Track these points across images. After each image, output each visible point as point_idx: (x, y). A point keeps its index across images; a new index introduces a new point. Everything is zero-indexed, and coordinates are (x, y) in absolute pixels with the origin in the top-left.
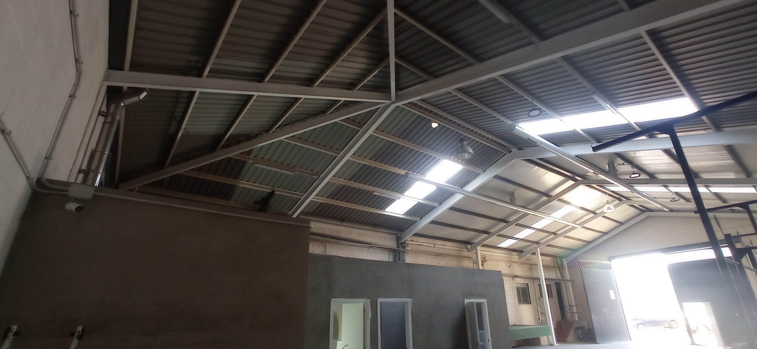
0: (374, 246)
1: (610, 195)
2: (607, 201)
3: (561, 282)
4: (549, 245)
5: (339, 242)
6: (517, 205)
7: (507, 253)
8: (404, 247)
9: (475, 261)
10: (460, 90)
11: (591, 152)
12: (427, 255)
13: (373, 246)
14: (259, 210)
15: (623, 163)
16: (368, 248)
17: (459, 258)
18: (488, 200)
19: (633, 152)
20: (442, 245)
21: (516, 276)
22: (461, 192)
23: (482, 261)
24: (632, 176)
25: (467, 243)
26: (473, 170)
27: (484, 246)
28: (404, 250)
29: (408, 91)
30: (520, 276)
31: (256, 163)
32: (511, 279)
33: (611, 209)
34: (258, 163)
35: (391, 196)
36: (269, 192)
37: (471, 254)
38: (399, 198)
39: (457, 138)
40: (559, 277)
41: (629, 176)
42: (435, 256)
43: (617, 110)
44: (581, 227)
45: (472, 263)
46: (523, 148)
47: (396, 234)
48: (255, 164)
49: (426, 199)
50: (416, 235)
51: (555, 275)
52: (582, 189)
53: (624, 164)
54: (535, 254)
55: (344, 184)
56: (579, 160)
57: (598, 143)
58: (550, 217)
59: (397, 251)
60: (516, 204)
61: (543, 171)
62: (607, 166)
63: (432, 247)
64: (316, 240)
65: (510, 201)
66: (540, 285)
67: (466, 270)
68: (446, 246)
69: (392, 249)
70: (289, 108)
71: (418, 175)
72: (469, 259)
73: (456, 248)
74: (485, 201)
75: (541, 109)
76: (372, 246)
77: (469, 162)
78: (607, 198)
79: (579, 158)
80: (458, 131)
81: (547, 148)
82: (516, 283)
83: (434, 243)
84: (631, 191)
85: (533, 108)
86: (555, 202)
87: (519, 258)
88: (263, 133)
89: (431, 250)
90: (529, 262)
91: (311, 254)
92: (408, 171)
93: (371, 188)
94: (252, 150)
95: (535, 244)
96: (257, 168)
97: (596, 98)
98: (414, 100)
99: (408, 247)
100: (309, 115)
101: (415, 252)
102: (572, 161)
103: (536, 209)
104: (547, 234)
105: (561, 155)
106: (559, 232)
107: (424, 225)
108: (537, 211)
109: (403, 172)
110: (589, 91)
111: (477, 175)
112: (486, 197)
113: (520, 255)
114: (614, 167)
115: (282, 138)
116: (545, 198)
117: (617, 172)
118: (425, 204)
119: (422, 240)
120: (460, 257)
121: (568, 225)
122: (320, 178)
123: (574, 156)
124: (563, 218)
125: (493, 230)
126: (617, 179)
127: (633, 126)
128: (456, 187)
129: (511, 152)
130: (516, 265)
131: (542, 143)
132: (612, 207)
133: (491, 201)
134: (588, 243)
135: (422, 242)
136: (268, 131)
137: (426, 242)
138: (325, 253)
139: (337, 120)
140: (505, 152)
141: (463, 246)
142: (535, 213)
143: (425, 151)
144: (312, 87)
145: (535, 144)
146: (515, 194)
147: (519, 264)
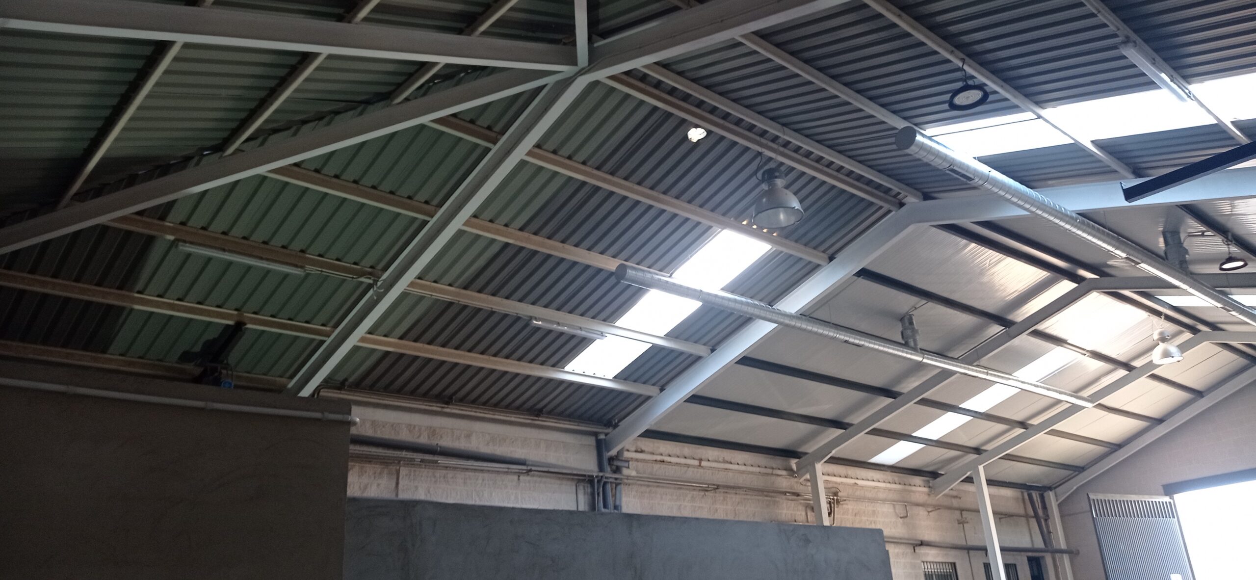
0: (533, 468)
1: (1168, 318)
2: (1161, 333)
3: (1043, 557)
4: (1009, 457)
5: (436, 462)
6: (921, 349)
7: (896, 479)
8: (617, 470)
9: (811, 502)
10: (763, 35)
11: (1120, 202)
12: (681, 488)
13: (531, 470)
14: (197, 380)
15: (1203, 232)
16: (519, 474)
17: (766, 496)
18: (842, 336)
19: (1228, 202)
20: (720, 462)
21: (922, 544)
22: (769, 315)
23: (830, 503)
24: (1226, 266)
25: (787, 453)
26: (800, 255)
27: (835, 460)
28: (616, 479)
29: (622, 39)
30: (930, 542)
31: (185, 242)
32: (909, 550)
33: (1173, 357)
34: (191, 243)
35: (581, 329)
36: (228, 326)
37: (798, 484)
38: (602, 335)
39: (759, 169)
40: (1039, 543)
41: (1218, 266)
42: (703, 493)
43: (1187, 89)
44: (1094, 407)
45: (804, 508)
46: (936, 195)
47: (596, 434)
48: (180, 244)
49: (673, 335)
50: (650, 434)
51: (1028, 539)
52: (1096, 301)
53: (1206, 234)
54: (973, 483)
55: (448, 298)
56: (1088, 224)
57: (1138, 179)
58: (1009, 379)
59: (599, 482)
60: (919, 347)
61: (989, 255)
62: (1161, 240)
63: (694, 466)
64: (368, 459)
65: (903, 337)
66: (987, 567)
67: (786, 529)
68: (731, 463)
69: (584, 476)
70: (283, 82)
71: (651, 270)
72: (795, 497)
73: (758, 470)
74: (834, 338)
75: (985, 88)
76: (529, 468)
77: (788, 234)
78: (1161, 326)
79: (1088, 218)
80: (760, 149)
81: (1002, 193)
82: (923, 562)
83: (699, 456)
84: (1222, 306)
85: (965, 83)
86: (1024, 340)
87: (930, 492)
88: (205, 153)
89: (690, 474)
90: (955, 503)
91: (354, 500)
92: (626, 260)
93: (524, 309)
94: (170, 205)
95: (971, 455)
96: (189, 255)
97: (1134, 55)
98: (638, 63)
99: (628, 467)
100: (344, 104)
101: (647, 483)
102: (1068, 227)
103: (971, 359)
104: (1001, 427)
105: (1039, 212)
106: (1035, 422)
107: (671, 407)
108: (975, 364)
109: (612, 265)
110: (1115, 36)
111: (812, 269)
112: (837, 329)
113: (931, 485)
114: (1180, 244)
115: (262, 170)
116: (996, 329)
117: (1187, 256)
118: (671, 351)
119: (665, 447)
120: (769, 493)
121: (1059, 402)
122: (379, 283)
123: (1074, 215)
124: (1049, 381)
125: (855, 419)
126: (1186, 275)
127: (1229, 131)
128: (756, 302)
129: (901, 205)
130: (922, 512)
131: (987, 179)
132: (1173, 349)
133: (851, 340)
134: (1115, 447)
135: (667, 453)
136: (219, 147)
137: (678, 453)
138: (397, 495)
139: (425, 119)
140: (886, 206)
141: (778, 461)
142: (969, 369)
143: (671, 206)
144: (349, 22)
145: (968, 182)
146: (913, 317)
147: (930, 509)
